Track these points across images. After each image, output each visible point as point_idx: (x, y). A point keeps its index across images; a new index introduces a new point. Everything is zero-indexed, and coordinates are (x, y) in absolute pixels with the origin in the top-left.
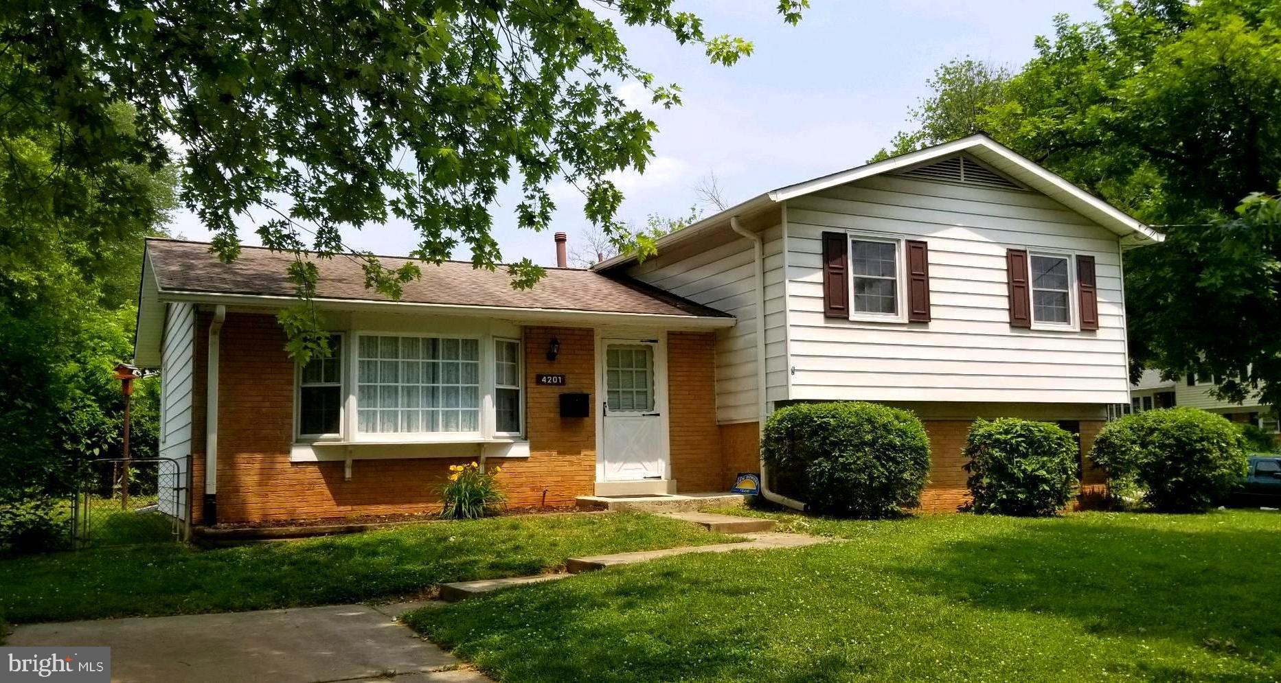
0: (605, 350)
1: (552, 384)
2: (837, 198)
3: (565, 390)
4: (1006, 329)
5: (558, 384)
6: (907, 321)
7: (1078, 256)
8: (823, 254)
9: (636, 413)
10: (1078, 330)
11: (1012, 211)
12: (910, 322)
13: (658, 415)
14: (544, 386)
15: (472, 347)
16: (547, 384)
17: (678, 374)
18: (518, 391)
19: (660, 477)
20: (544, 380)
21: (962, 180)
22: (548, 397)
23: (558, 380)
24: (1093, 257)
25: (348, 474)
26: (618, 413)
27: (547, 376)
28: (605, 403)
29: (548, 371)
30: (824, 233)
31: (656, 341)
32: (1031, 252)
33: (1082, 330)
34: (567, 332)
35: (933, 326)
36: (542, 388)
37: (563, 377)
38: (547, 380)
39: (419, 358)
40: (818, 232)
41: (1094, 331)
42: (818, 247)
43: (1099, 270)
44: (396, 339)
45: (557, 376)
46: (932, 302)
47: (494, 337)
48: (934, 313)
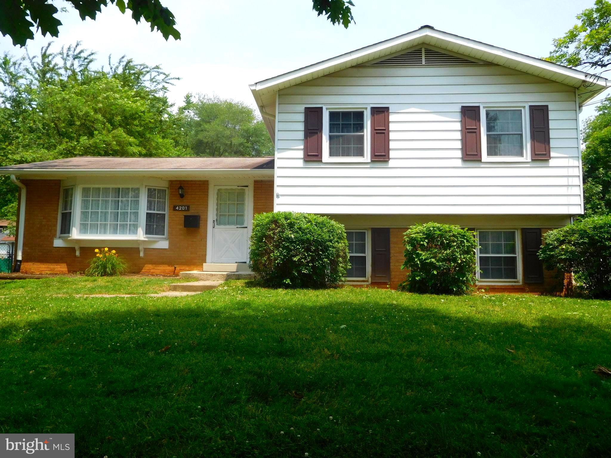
0: (216, 192)
1: (182, 210)
2: (319, 86)
3: (188, 214)
4: (459, 163)
5: (185, 210)
6: (369, 161)
7: (530, 106)
8: (304, 121)
9: (233, 226)
10: (529, 160)
11: (467, 80)
12: (372, 161)
13: (246, 227)
14: (178, 212)
15: (136, 192)
16: (179, 210)
17: (259, 204)
18: (165, 214)
19: (246, 262)
20: (177, 208)
21: (424, 63)
22: (180, 217)
23: (185, 208)
24: (547, 106)
25: (78, 253)
26: (222, 226)
27: (179, 206)
28: (214, 221)
29: (181, 204)
30: (306, 108)
31: (247, 186)
32: (484, 107)
33: (533, 160)
34: (192, 183)
35: (391, 163)
36: (177, 213)
37: (188, 207)
38: (179, 208)
39: (109, 198)
40: (302, 108)
41: (547, 160)
42: (301, 117)
43: (552, 115)
44: (99, 189)
45: (185, 206)
46: (391, 147)
47: (146, 186)
48: (392, 154)
